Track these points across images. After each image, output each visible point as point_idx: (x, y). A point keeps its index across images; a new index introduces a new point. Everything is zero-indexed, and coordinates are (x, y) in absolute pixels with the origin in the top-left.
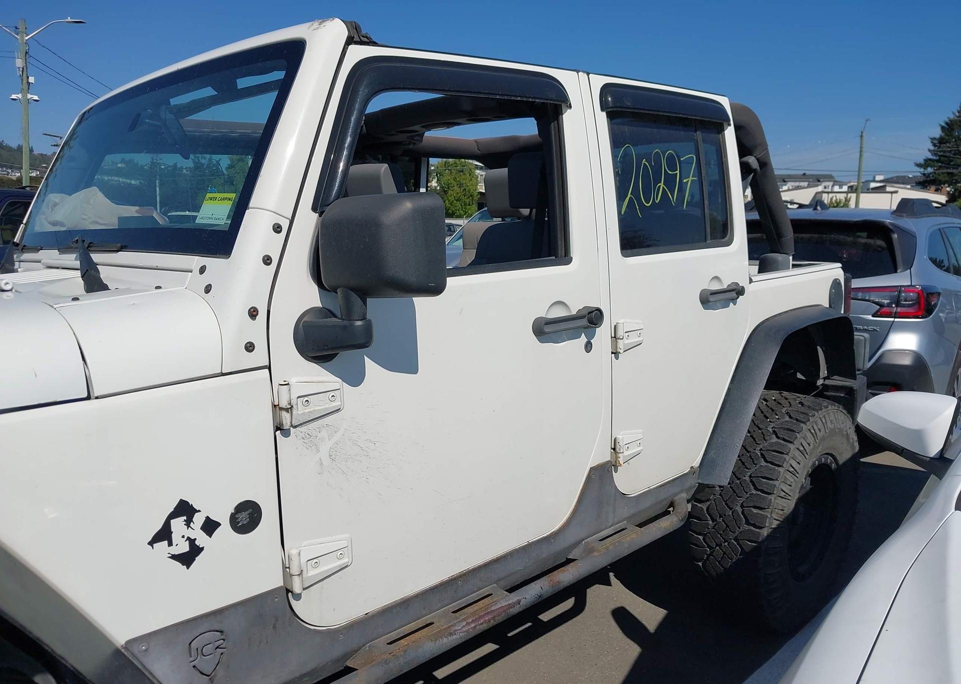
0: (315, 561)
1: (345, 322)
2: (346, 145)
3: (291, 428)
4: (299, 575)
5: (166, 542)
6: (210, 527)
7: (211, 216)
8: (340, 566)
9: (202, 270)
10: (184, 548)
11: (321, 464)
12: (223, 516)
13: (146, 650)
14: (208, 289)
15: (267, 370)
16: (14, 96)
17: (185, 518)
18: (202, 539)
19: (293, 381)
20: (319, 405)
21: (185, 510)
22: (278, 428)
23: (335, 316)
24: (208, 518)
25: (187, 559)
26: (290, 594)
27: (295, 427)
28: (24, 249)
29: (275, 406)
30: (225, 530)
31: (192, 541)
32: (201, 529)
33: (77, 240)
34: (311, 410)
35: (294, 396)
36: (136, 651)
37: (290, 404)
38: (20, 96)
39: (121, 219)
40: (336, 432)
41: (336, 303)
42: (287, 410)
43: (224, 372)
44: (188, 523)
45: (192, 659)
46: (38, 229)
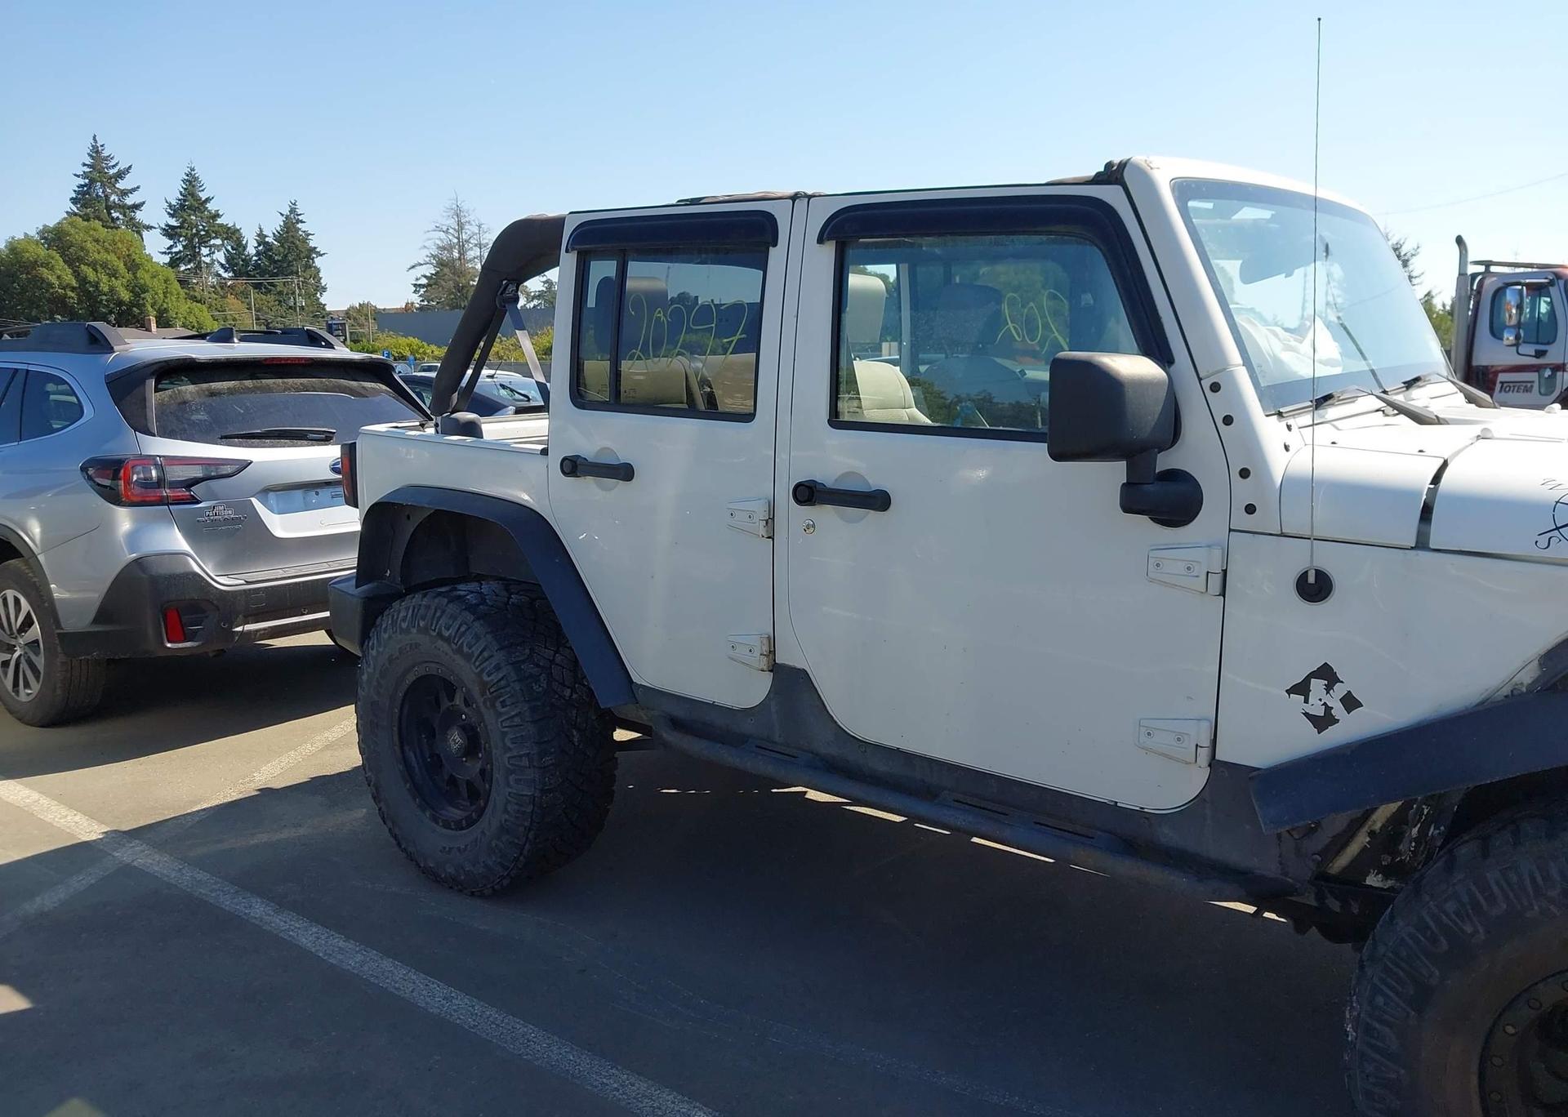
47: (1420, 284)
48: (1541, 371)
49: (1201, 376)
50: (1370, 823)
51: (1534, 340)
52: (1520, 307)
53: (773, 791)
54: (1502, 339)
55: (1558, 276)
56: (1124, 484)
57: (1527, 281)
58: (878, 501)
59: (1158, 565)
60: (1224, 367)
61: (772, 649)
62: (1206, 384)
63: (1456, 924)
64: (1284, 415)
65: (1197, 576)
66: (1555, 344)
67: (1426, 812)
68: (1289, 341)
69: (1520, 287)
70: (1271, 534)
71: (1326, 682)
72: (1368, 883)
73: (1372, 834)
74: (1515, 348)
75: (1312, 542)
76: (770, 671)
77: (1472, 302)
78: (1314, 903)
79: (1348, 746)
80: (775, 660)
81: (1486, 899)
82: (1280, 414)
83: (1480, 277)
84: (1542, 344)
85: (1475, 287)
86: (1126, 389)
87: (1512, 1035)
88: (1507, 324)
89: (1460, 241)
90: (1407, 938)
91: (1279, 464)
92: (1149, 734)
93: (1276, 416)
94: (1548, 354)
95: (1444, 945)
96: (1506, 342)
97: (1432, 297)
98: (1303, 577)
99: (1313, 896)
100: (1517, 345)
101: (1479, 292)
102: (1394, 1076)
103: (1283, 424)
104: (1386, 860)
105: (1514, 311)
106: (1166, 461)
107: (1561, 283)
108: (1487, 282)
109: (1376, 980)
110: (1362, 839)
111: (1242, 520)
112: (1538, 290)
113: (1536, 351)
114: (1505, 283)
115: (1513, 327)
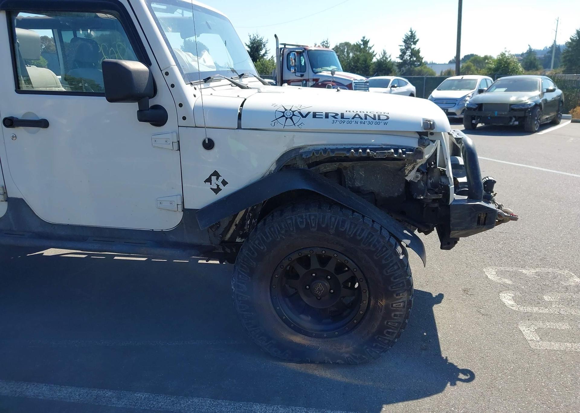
47: (270, 53)
48: (303, 82)
49: (162, 70)
50: (235, 222)
51: (300, 71)
52: (295, 59)
53: (28, 255)
54: (290, 71)
55: (305, 49)
56: (138, 111)
57: (296, 51)
58: (44, 124)
59: (155, 141)
60: (169, 66)
61: (5, 192)
62: (164, 72)
63: (258, 247)
64: (193, 84)
65: (169, 144)
66: (306, 72)
67: (251, 215)
68: (195, 58)
69: (294, 53)
70: (192, 127)
71: (216, 177)
72: (237, 241)
73: (236, 225)
74: (294, 74)
75: (205, 129)
76: (6, 201)
77: (281, 58)
78: (223, 252)
79: (225, 197)
80: (7, 196)
81: (266, 238)
82: (191, 84)
83: (283, 49)
84: (302, 72)
85: (282, 53)
86: (132, 74)
87: (277, 278)
88: (292, 65)
89: (276, 36)
90: (246, 255)
91: (193, 102)
92: (161, 203)
93: (190, 85)
94: (304, 75)
95: (256, 254)
96: (292, 72)
97: (273, 58)
98: (204, 141)
99: (221, 249)
100: (295, 73)
101: (283, 54)
102: (246, 299)
103: (193, 87)
104: (241, 233)
105: (293, 61)
106: (152, 102)
107: (306, 51)
108: (285, 51)
109: (239, 270)
110: (233, 227)
111: (182, 123)
112: (300, 54)
113: (301, 75)
114: (290, 51)
115: (293, 66)
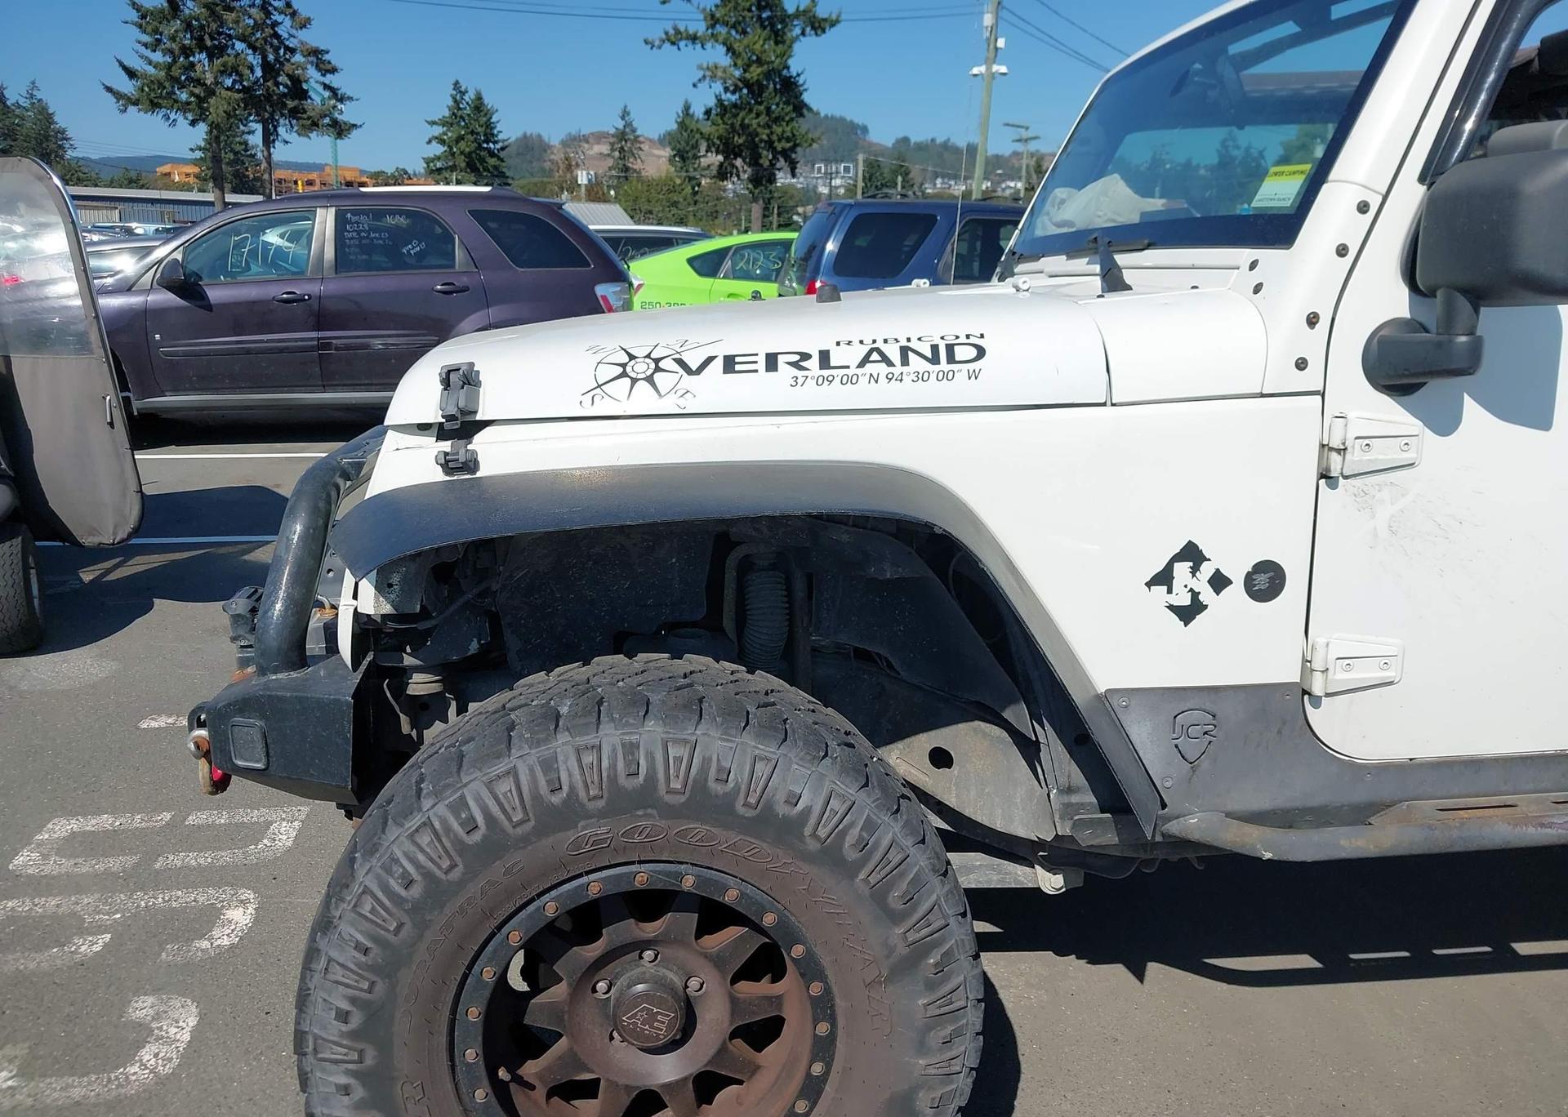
0: (1348, 661)
1: (1441, 338)
2: (1487, 86)
3: (1341, 478)
4: (1323, 672)
5: (1165, 588)
6: (1219, 582)
7: (1273, 197)
8: (1382, 678)
9: (1253, 265)
10: (1185, 600)
11: (1376, 536)
12: (1237, 574)
13: (1126, 707)
14: (1258, 289)
15: (1319, 398)
16: (975, 71)
17: (1191, 564)
18: (1207, 594)
19: (1351, 415)
20: (1385, 453)
21: (1192, 554)
22: (1324, 475)
23: (1427, 331)
24: (1218, 570)
25: (1188, 613)
26: (1306, 697)
27: (1346, 478)
28: (1022, 258)
29: (1323, 446)
30: (1236, 591)
31: (1195, 595)
32: (1209, 582)
33: (1096, 238)
34: (1373, 458)
35: (1351, 435)
36: (1115, 705)
37: (1344, 444)
38: (983, 69)
39: (1143, 214)
40: (1403, 495)
41: (1431, 314)
42: (1338, 451)
43: (1264, 392)
44: (1194, 571)
45: (1175, 736)
46: (1039, 232)
